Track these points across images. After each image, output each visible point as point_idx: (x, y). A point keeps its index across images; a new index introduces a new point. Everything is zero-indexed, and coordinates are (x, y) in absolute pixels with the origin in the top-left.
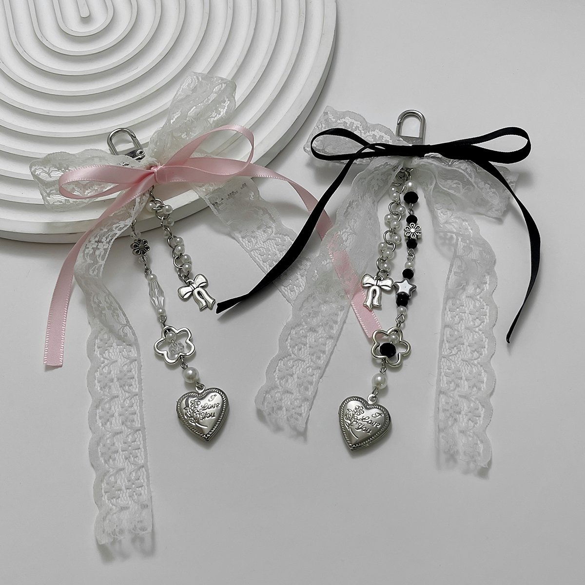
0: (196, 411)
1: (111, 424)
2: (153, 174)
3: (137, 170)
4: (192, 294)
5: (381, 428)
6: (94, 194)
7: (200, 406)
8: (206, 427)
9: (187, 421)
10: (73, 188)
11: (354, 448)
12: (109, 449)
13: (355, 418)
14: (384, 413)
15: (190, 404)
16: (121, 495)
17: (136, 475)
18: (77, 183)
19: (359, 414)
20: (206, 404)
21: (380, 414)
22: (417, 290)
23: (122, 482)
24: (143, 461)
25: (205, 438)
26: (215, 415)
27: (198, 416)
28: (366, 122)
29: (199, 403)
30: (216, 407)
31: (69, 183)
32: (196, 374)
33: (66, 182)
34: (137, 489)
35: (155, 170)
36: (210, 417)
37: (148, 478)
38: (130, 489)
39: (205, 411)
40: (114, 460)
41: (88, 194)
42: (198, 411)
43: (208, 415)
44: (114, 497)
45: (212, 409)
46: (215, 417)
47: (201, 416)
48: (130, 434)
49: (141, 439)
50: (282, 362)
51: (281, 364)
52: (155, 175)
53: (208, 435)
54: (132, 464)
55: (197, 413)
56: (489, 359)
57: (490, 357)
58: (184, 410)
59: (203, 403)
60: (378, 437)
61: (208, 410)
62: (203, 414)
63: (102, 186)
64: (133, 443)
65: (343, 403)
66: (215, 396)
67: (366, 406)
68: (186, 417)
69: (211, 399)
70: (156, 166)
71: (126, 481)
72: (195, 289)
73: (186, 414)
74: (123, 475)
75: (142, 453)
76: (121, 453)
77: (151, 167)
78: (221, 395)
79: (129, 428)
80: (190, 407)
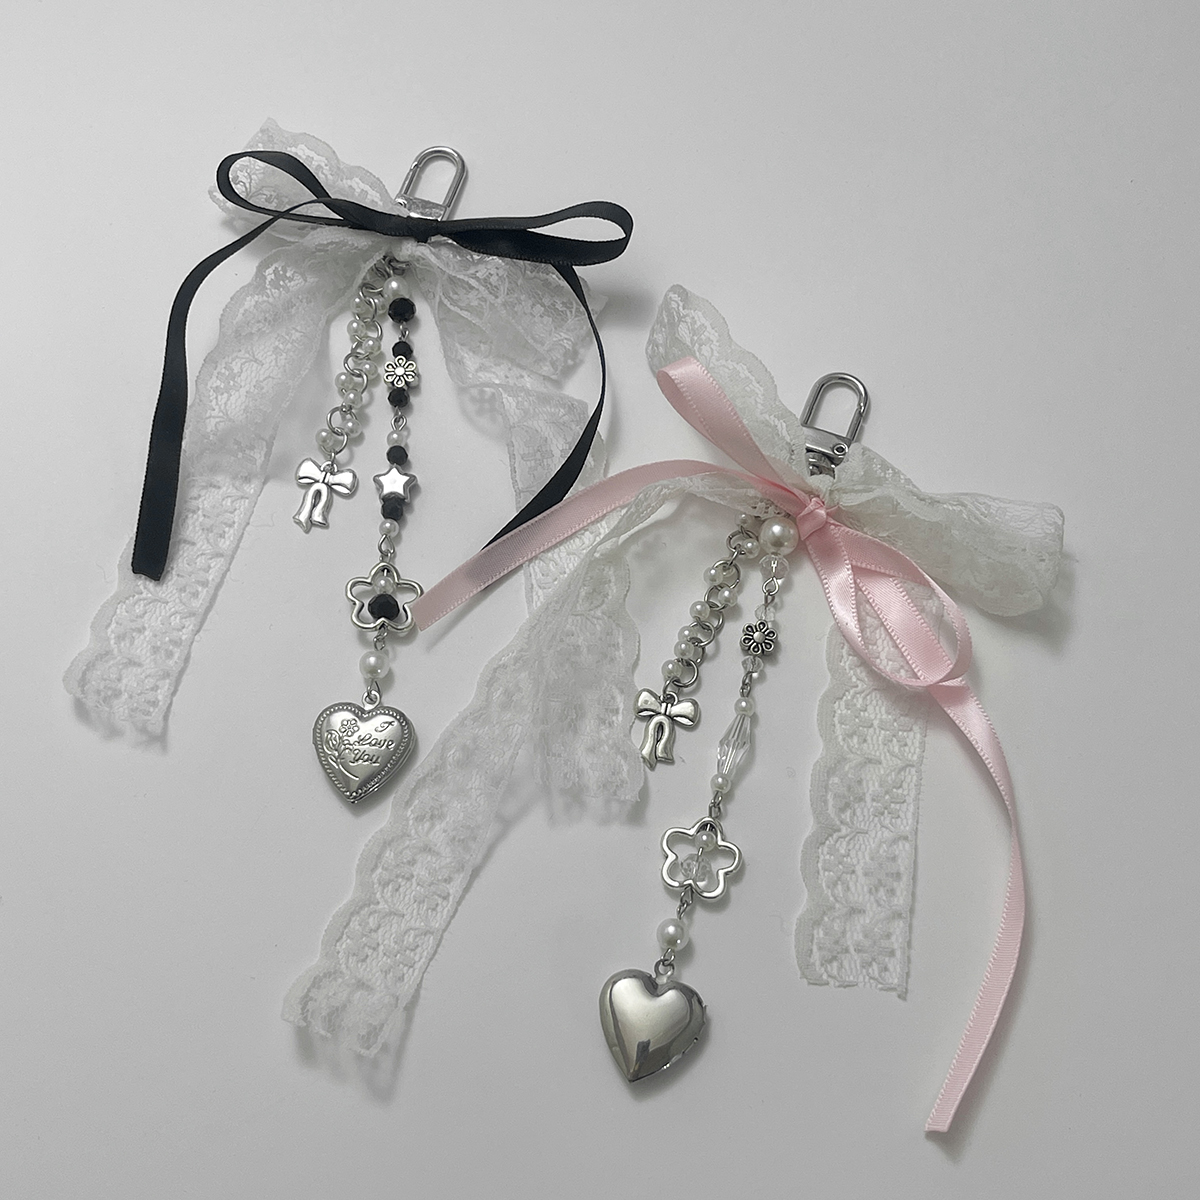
5: (396, 748)
11: (355, 797)
13: (346, 742)
14: (395, 717)
19: (350, 734)
21: (390, 723)
22: (419, 482)
28: (338, 160)
50: (124, 606)
51: (121, 610)
56: (621, 601)
57: (622, 596)
60: (394, 765)
65: (317, 722)
67: (361, 714)
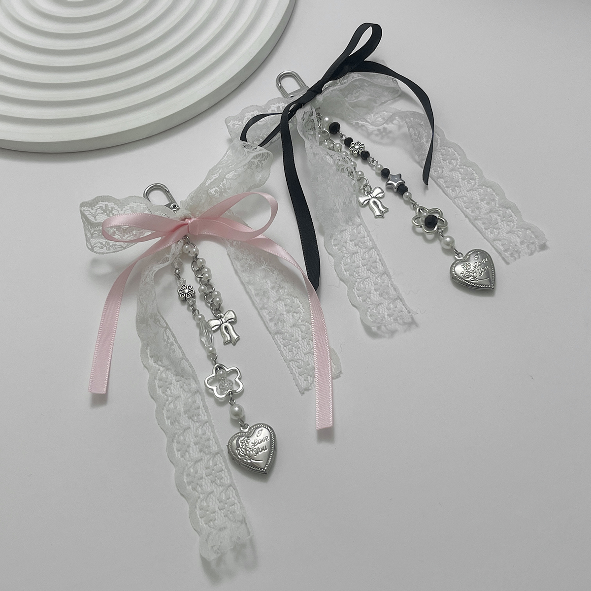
0: (248, 448)
1: (189, 454)
2: (187, 225)
3: (172, 221)
4: (219, 328)
6: (133, 239)
7: (250, 443)
8: (262, 461)
9: (243, 461)
10: (115, 231)
12: (194, 477)
15: (241, 444)
16: (216, 517)
17: (226, 495)
18: (118, 228)
20: (256, 440)
23: (213, 504)
24: (229, 481)
25: (263, 471)
26: (267, 448)
27: (252, 452)
29: (248, 441)
30: (265, 441)
31: (111, 227)
32: (242, 410)
33: (110, 226)
34: (231, 507)
35: (189, 222)
36: (263, 451)
37: (237, 495)
38: (224, 509)
39: (256, 447)
40: (201, 486)
41: (128, 238)
42: (250, 449)
43: (261, 449)
44: (211, 521)
45: (262, 443)
46: (267, 450)
47: (254, 452)
48: (210, 459)
49: (222, 461)
52: (188, 227)
53: (265, 468)
54: (220, 485)
55: (249, 450)
58: (236, 451)
59: (252, 440)
61: (259, 445)
62: (255, 450)
63: (141, 231)
64: (215, 467)
66: (261, 430)
68: (240, 457)
69: (258, 435)
70: (190, 218)
71: (217, 502)
72: (223, 323)
73: (239, 454)
74: (214, 498)
75: (227, 474)
76: (206, 478)
77: (186, 219)
78: (267, 429)
79: (208, 454)
80: (241, 446)
